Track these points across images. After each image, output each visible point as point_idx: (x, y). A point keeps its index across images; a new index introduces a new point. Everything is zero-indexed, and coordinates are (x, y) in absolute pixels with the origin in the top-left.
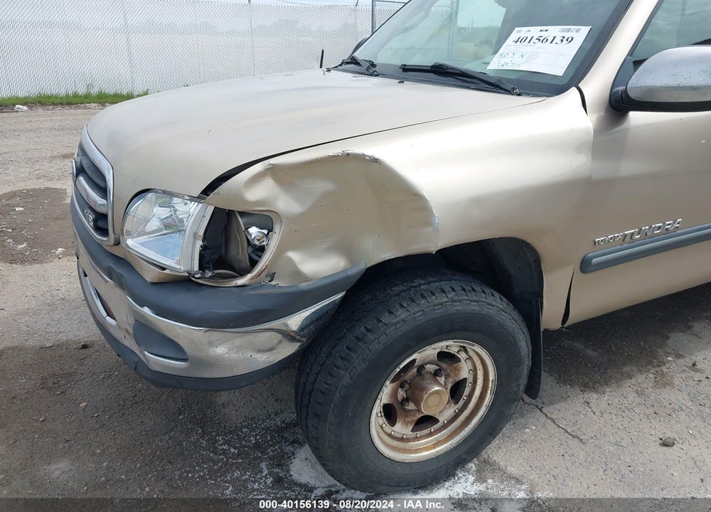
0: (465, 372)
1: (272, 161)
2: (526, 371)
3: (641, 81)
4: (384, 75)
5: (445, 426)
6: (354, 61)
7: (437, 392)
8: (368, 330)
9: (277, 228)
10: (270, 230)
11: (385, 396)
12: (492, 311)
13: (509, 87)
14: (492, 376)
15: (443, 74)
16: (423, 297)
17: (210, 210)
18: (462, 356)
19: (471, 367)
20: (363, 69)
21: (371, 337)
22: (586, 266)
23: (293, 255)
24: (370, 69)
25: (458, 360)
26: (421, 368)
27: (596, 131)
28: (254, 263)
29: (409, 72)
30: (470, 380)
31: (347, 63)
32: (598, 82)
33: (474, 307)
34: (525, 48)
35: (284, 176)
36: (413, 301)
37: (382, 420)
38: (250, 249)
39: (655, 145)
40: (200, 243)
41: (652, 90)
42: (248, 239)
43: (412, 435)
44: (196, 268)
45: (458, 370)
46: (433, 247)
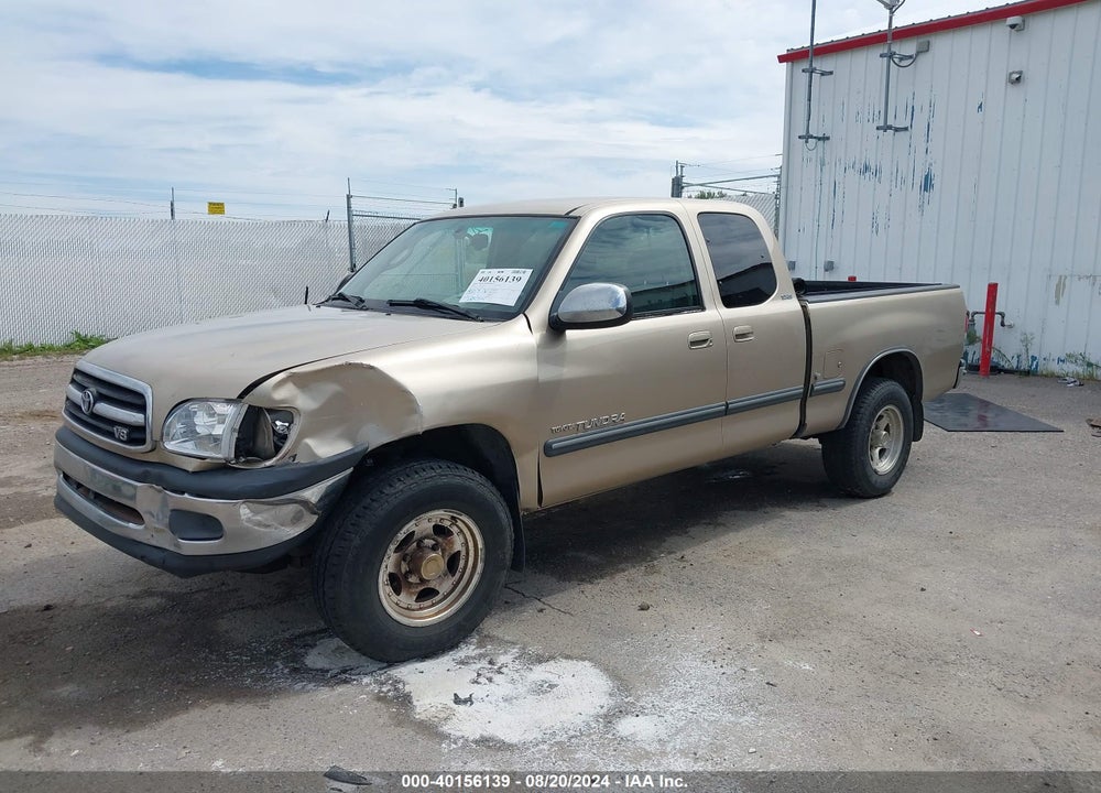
0: (458, 545)
1: (291, 371)
2: (509, 541)
3: (569, 307)
4: (372, 309)
5: (445, 597)
6: (342, 297)
7: (434, 559)
8: (373, 500)
9: (296, 420)
10: (291, 422)
11: (389, 563)
12: (473, 484)
13: (475, 315)
14: (480, 546)
15: (424, 307)
16: (417, 473)
17: (245, 408)
18: (454, 529)
19: (463, 541)
20: (352, 305)
21: (375, 504)
22: (549, 451)
23: (309, 441)
24: (360, 304)
25: (451, 533)
26: (420, 541)
27: (539, 346)
28: (278, 449)
29: (395, 306)
30: (463, 553)
31: (334, 299)
32: (540, 311)
33: (457, 480)
34: (487, 285)
35: (302, 381)
36: (408, 476)
37: (389, 589)
38: (276, 438)
39: (588, 355)
40: (236, 435)
41: (577, 314)
42: (274, 430)
43: (415, 605)
44: (233, 456)
45: (452, 543)
46: (420, 430)
